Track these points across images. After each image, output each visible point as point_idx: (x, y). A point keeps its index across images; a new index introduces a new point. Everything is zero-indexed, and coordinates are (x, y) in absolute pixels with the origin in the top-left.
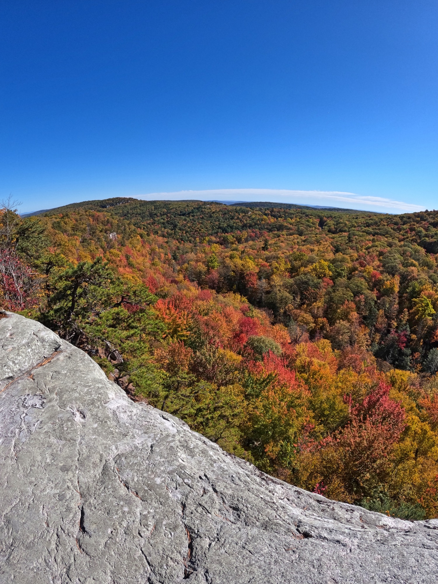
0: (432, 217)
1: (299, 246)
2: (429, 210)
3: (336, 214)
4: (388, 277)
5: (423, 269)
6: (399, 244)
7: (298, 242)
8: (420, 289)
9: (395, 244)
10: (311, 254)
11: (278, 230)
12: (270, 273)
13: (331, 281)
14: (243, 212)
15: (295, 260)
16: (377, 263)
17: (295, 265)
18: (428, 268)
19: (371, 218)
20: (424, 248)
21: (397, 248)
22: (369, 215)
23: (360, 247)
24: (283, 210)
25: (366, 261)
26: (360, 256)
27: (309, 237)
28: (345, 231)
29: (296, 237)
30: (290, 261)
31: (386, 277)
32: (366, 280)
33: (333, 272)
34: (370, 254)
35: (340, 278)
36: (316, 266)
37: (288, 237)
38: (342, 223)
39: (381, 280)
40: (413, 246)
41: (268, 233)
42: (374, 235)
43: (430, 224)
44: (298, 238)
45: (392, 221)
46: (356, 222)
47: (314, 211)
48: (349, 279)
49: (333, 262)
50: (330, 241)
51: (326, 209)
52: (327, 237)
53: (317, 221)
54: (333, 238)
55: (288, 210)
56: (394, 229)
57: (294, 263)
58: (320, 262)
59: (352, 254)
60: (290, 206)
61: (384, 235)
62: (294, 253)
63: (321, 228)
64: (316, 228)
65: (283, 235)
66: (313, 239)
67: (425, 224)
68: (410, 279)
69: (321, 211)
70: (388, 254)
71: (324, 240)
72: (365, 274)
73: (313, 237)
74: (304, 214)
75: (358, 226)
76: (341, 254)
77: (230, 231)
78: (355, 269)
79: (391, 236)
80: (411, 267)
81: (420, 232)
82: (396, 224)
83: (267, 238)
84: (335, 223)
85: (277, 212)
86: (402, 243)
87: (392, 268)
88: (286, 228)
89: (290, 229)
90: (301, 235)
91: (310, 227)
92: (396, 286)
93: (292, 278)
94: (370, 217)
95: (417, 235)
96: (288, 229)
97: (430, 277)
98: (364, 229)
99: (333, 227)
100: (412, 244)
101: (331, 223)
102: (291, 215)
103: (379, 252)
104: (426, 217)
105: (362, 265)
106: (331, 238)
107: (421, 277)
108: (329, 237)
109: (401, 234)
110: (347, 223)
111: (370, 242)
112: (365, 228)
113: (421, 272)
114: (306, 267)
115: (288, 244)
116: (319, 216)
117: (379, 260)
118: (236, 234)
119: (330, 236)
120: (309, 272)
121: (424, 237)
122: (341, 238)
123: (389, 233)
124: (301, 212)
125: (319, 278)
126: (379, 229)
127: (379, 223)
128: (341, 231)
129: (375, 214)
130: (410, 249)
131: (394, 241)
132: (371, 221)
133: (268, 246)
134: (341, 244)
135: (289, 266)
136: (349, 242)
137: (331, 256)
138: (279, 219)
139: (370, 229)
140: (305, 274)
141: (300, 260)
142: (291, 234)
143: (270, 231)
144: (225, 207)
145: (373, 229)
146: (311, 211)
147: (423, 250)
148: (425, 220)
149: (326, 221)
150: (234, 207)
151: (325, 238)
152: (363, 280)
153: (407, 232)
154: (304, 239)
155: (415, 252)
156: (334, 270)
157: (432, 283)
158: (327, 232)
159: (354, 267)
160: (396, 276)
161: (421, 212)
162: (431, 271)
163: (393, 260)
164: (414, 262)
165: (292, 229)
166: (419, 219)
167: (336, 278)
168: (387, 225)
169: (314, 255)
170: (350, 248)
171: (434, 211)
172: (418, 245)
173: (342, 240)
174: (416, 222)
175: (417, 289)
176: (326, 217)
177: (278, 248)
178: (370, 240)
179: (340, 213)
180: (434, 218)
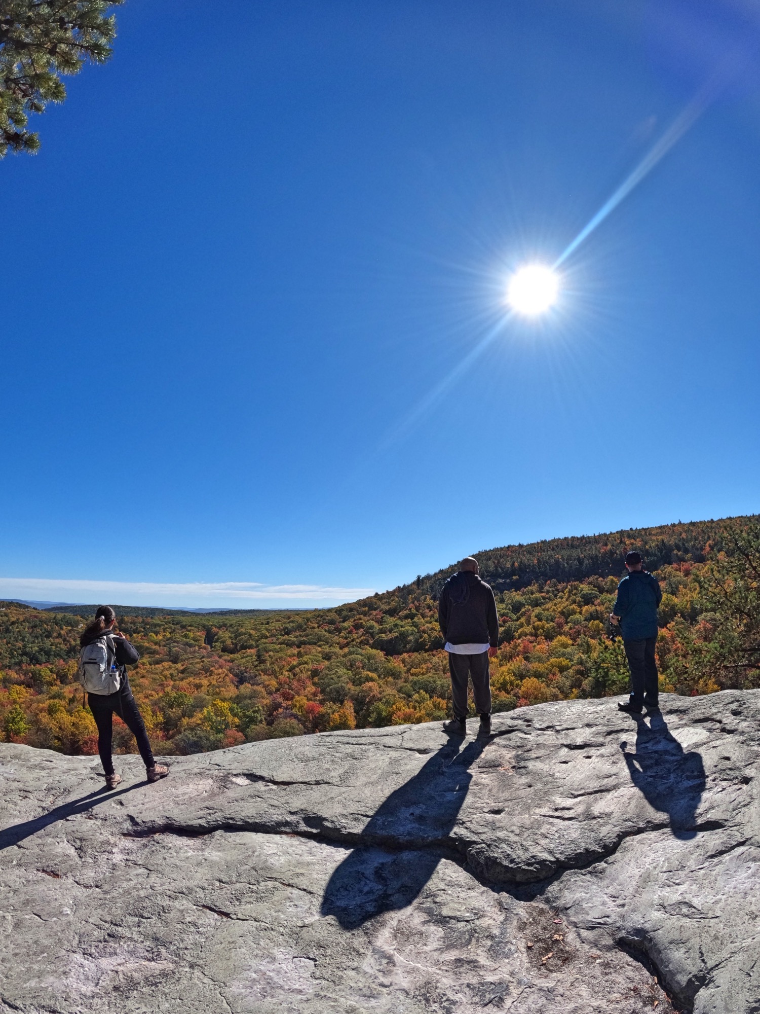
0: (386, 602)
1: (175, 681)
2: (380, 593)
3: (233, 620)
4: (335, 707)
5: (386, 681)
6: (341, 652)
7: (172, 675)
8: (389, 712)
9: (335, 653)
10: (196, 692)
13: (240, 734)
14: (68, 623)
15: (171, 706)
16: (311, 689)
17: (172, 715)
18: (394, 678)
19: (291, 619)
20: (382, 650)
21: (339, 660)
22: (288, 615)
23: (277, 669)
24: (141, 620)
25: (292, 690)
26: (281, 684)
27: (191, 664)
28: (250, 647)
29: (167, 667)
30: (162, 709)
31: (330, 707)
32: (299, 720)
33: (240, 718)
34: (297, 677)
35: (254, 726)
36: (208, 712)
37: (153, 666)
38: (244, 634)
39: (323, 716)
40: (363, 652)
42: (299, 647)
43: (383, 613)
44: (170, 668)
45: (325, 619)
46: (267, 630)
47: (195, 618)
48: (270, 723)
49: (238, 700)
50: (228, 667)
51: (215, 613)
52: (221, 660)
53: (201, 635)
54: (232, 661)
55: (149, 620)
56: (330, 632)
57: (169, 711)
58: (215, 705)
59: (267, 683)
60: (153, 611)
61: (315, 644)
62: (167, 694)
63: (209, 647)
64: (200, 647)
65: (143, 664)
66: (198, 666)
67: (377, 615)
68: (370, 701)
69: (207, 617)
70: (327, 672)
71: (217, 666)
72: (294, 711)
73: (197, 663)
74: (177, 624)
75: (271, 636)
76: (250, 686)
77: (44, 661)
78: (276, 706)
79: (327, 643)
80: (367, 683)
81: (372, 627)
82: (332, 622)
84: (233, 635)
85: (131, 623)
86: (346, 650)
87: (338, 692)
88: (148, 651)
89: (154, 652)
90: (175, 661)
91: (190, 646)
92: (349, 718)
93: (169, 739)
94: (289, 618)
95: (367, 633)
96: (151, 653)
97: (400, 691)
98: (282, 638)
99: (229, 642)
100: (362, 649)
101: (225, 635)
102: (156, 631)
103: (311, 670)
104: (376, 603)
105: (287, 697)
106: (229, 661)
107: (385, 693)
108: (225, 660)
109: (342, 637)
110: (253, 632)
111: (295, 658)
112: (284, 637)
113: (384, 686)
114: (190, 716)
115: (154, 679)
116: (204, 626)
117: (314, 684)
118: (56, 666)
119: (226, 657)
120: (198, 725)
121: (378, 634)
122: (245, 659)
123: (322, 638)
124: (173, 621)
125: (218, 731)
126: (307, 636)
127: (305, 626)
128: (244, 647)
129: (297, 612)
130: (360, 657)
131: (333, 650)
132: (291, 624)
134: (247, 668)
135: (161, 718)
136: (260, 663)
137: (231, 691)
138: (134, 635)
139: (292, 638)
140: (192, 729)
141: (179, 706)
142: (158, 662)
144: (35, 613)
145: (296, 637)
146: (189, 618)
147: (380, 654)
148: (375, 609)
149: (216, 634)
150: (52, 615)
151: (217, 662)
152: (294, 721)
153: (350, 632)
154: (182, 668)
155: (369, 659)
156: (241, 714)
157: (405, 698)
158: (220, 651)
159: (275, 703)
160: (346, 702)
161: (368, 598)
162: (399, 681)
163: (335, 679)
164: (370, 674)
166: (367, 609)
167: (248, 727)
168: (318, 627)
169: (202, 693)
170: (262, 674)
171: (388, 593)
172: (372, 648)
173: (248, 661)
174: (362, 614)
175: (384, 714)
176: (216, 626)
177: (138, 688)
178: (294, 655)
179: (240, 617)
180: (389, 603)
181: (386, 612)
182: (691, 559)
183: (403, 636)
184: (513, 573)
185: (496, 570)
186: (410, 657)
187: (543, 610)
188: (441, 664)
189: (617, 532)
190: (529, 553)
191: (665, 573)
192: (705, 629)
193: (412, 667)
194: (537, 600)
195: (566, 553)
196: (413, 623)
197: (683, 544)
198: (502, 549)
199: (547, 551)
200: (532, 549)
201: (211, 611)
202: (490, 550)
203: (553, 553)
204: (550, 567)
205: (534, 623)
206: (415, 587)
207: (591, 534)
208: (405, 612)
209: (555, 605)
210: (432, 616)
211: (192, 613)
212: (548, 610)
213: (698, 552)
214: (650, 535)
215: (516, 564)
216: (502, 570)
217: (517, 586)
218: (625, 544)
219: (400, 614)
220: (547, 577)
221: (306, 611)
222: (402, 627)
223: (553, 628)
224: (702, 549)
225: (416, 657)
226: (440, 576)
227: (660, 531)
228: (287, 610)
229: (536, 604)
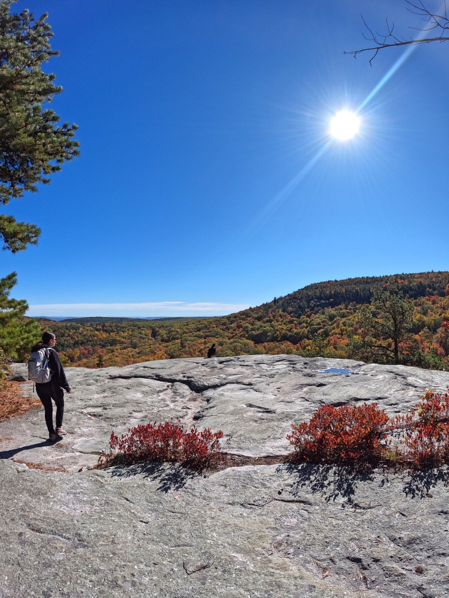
0: (256, 313)
2: (253, 307)
3: (167, 323)
6: (229, 341)
7: (133, 355)
9: (225, 342)
11: (111, 345)
14: (74, 328)
20: (253, 340)
21: (228, 346)
22: (199, 320)
24: (115, 325)
27: (144, 349)
28: (177, 339)
29: (130, 351)
37: (122, 351)
38: (174, 331)
40: (242, 341)
41: (101, 349)
42: (205, 338)
43: (254, 319)
44: (132, 351)
45: (220, 322)
46: (187, 329)
47: (146, 323)
50: (164, 350)
51: (157, 319)
52: (161, 346)
53: (149, 332)
54: (167, 347)
55: (119, 324)
56: (223, 330)
60: (121, 320)
61: (214, 336)
63: (154, 339)
64: (149, 339)
65: (117, 349)
66: (147, 350)
67: (250, 320)
69: (153, 322)
70: (221, 353)
71: (158, 350)
73: (147, 348)
74: (136, 326)
75: (189, 332)
77: (61, 350)
79: (221, 336)
81: (247, 327)
82: (224, 324)
83: (101, 354)
84: (167, 332)
85: (109, 327)
86: (232, 340)
88: (119, 342)
89: (123, 343)
90: (134, 348)
91: (143, 338)
94: (200, 322)
95: (244, 330)
96: (121, 343)
98: (195, 334)
99: (165, 336)
101: (163, 332)
102: (123, 329)
104: (250, 313)
106: (165, 347)
109: (230, 333)
110: (179, 330)
112: (197, 333)
115: (123, 358)
116: (151, 327)
118: (68, 352)
119: (163, 345)
121: (250, 331)
122: (174, 346)
123: (219, 333)
124: (133, 324)
126: (210, 332)
127: (209, 327)
128: (174, 339)
129: (205, 319)
130: (240, 344)
131: (225, 340)
132: (201, 325)
133: (103, 362)
136: (182, 348)
138: (111, 333)
139: (201, 333)
142: (125, 348)
143: (103, 346)
144: (54, 323)
145: (204, 333)
146: (142, 323)
147: (251, 343)
148: (250, 317)
149: (158, 332)
150: (64, 324)
151: (158, 347)
153: (235, 330)
154: (139, 351)
155: (245, 346)
158: (160, 341)
161: (245, 310)
165: (125, 343)
166: (245, 316)
168: (216, 327)
170: (185, 354)
171: (257, 307)
172: (247, 339)
173: (176, 347)
174: (242, 319)
176: (157, 327)
177: (114, 363)
178: (202, 343)
179: (171, 321)
180: (258, 313)
181: (256, 318)
182: (437, 294)
183: (265, 332)
184: (331, 297)
185: (321, 295)
186: (268, 345)
187: (347, 320)
188: (286, 349)
189: (394, 275)
190: (341, 285)
191: (421, 302)
193: (269, 350)
194: (344, 313)
195: (362, 286)
196: (271, 325)
197: (433, 285)
198: (325, 282)
199: (352, 285)
200: (342, 283)
201: (155, 319)
202: (318, 283)
203: (355, 286)
204: (352, 294)
205: (341, 327)
206: (273, 304)
207: (378, 276)
208: (267, 318)
209: (354, 317)
210: (282, 321)
211: (144, 320)
212: (350, 320)
213: (442, 290)
214: (414, 278)
215: (333, 292)
216: (324, 295)
217: (333, 305)
218: (398, 282)
219: (264, 319)
220: (350, 300)
221: (210, 318)
222: (265, 327)
223: (352, 331)
224: (444, 289)
225: (272, 345)
226: (287, 298)
227: (420, 276)
228: (199, 317)
229: (343, 316)
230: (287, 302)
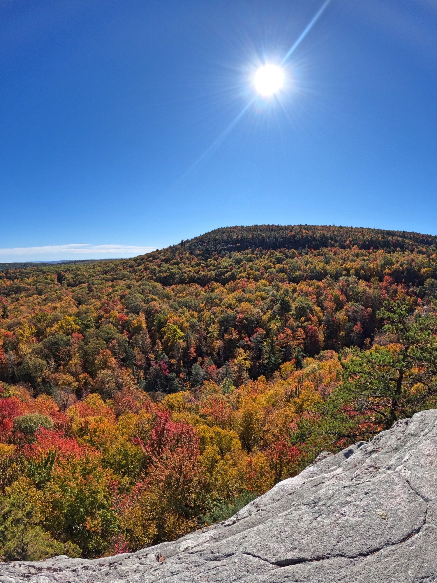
0: (163, 255)
1: (41, 306)
2: (160, 249)
3: (73, 267)
4: (134, 316)
5: (163, 301)
6: (137, 284)
7: (38, 302)
8: (165, 319)
9: (133, 285)
10: (54, 312)
11: (16, 293)
12: (16, 342)
13: (81, 335)
15: (39, 322)
16: (120, 306)
17: (40, 327)
18: (168, 299)
19: (107, 265)
20: (160, 283)
21: (136, 288)
22: (105, 262)
23: (101, 295)
24: (18, 271)
25: (109, 307)
26: (103, 304)
27: (50, 295)
28: (84, 282)
29: (36, 298)
30: (34, 324)
31: (132, 317)
32: (114, 325)
33: (80, 325)
34: (112, 299)
35: (88, 330)
36: (62, 324)
37: (27, 298)
38: (80, 275)
39: (127, 321)
40: (150, 284)
41: (6, 299)
42: (112, 281)
43: (162, 261)
44: (38, 298)
45: (127, 265)
46: (93, 272)
47: (51, 267)
48: (97, 328)
49: (78, 315)
50: (71, 295)
51: (62, 263)
52: (67, 291)
53: (55, 277)
54: (74, 291)
55: (23, 270)
56: (130, 272)
57: (39, 325)
58: (65, 319)
59: (95, 303)
60: (25, 265)
61: (122, 279)
62: (37, 315)
63: (60, 284)
64: (54, 284)
65: (22, 297)
66: (53, 296)
67: (157, 262)
68: (154, 313)
69: (58, 266)
70: (129, 296)
71: (65, 295)
72: (111, 319)
73: (53, 294)
74: (40, 271)
75: (96, 275)
76: (85, 306)
78: (100, 317)
79: (129, 279)
80: (152, 302)
81: (154, 269)
82: (131, 266)
83: (5, 303)
84: (74, 276)
85: (13, 273)
86: (140, 283)
87: (136, 307)
88: (24, 289)
89: (27, 290)
90: (40, 294)
91: (49, 284)
92: (142, 322)
93: (40, 341)
94: (106, 264)
95: (152, 273)
96: (26, 290)
97: (171, 306)
98: (102, 276)
99: (71, 280)
100: (149, 282)
101: (69, 276)
102: (27, 275)
103: (120, 295)
104: (157, 255)
105: (106, 311)
106: (72, 292)
107: (163, 308)
108: (70, 291)
109: (137, 275)
110: (85, 273)
111: (110, 288)
112: (104, 276)
113: (162, 304)
114: (51, 327)
115: (28, 306)
116: (56, 272)
117: (122, 303)
119: (70, 290)
120: (56, 331)
121: (158, 273)
122: (81, 290)
123: (126, 276)
124: (38, 270)
125: (68, 334)
126: (117, 274)
127: (116, 269)
128: (81, 283)
129: (111, 261)
130: (148, 287)
131: (132, 283)
132: (108, 268)
133: (8, 313)
134: (82, 295)
135: (34, 330)
136: (90, 292)
137: (74, 310)
138: (15, 280)
139: (108, 276)
140: (53, 335)
141: (44, 321)
142: (30, 296)
143: (7, 295)
145: (111, 276)
146: (47, 268)
147: (160, 285)
148: (157, 259)
149: (64, 276)
151: (65, 293)
152: (111, 325)
153: (142, 272)
154: (45, 298)
155: (153, 288)
156: (80, 323)
157: (174, 311)
158: (66, 286)
159: (99, 315)
160: (140, 313)
161: (152, 252)
162: (170, 301)
163: (134, 300)
164: (154, 297)
165: (30, 290)
166: (152, 258)
167: (85, 330)
168: (123, 269)
169: (57, 313)
170: (92, 298)
171: (164, 249)
172: (155, 281)
173: (83, 291)
174: (149, 261)
175: (162, 320)
176: (63, 271)
177: (19, 313)
178: (110, 286)
179: (77, 265)
180: (165, 256)
181: (163, 261)
182: (338, 246)
183: (173, 275)
184: (238, 241)
185: (228, 239)
186: (176, 287)
187: (253, 264)
188: (194, 291)
189: (298, 225)
190: (247, 231)
191: (323, 252)
192: (343, 285)
193: (178, 293)
194: (250, 258)
195: (268, 233)
196: (178, 267)
197: (335, 238)
198: (231, 228)
199: (258, 231)
200: (249, 229)
201: (60, 262)
202: (225, 228)
203: (261, 233)
204: (259, 240)
205: (248, 271)
206: (180, 246)
207: (283, 225)
208: (174, 261)
209: (260, 262)
210: (189, 264)
211: (49, 264)
212: (256, 264)
213: (343, 243)
214: (316, 229)
215: (239, 237)
216: (231, 240)
217: (239, 250)
218: (302, 232)
219: (171, 262)
220: (256, 246)
221: (116, 260)
222: (172, 269)
223: (259, 275)
224: (345, 242)
225: (180, 287)
226: (195, 241)
227: (322, 228)
228: (105, 260)
229: (249, 260)
230: (195, 245)
